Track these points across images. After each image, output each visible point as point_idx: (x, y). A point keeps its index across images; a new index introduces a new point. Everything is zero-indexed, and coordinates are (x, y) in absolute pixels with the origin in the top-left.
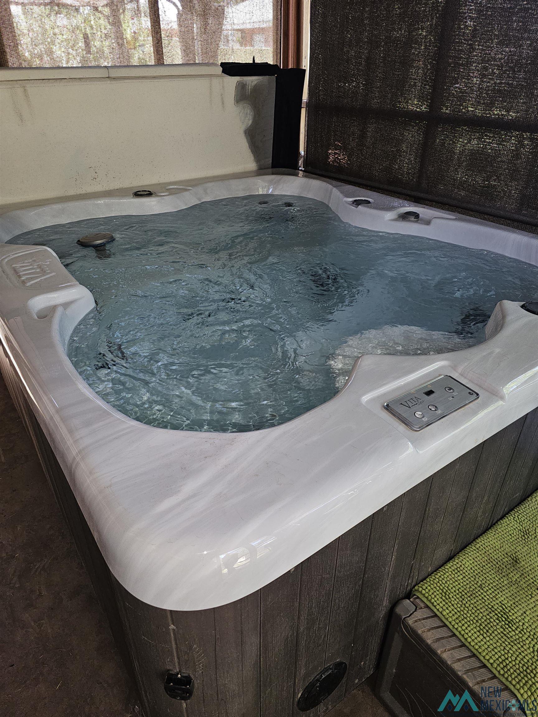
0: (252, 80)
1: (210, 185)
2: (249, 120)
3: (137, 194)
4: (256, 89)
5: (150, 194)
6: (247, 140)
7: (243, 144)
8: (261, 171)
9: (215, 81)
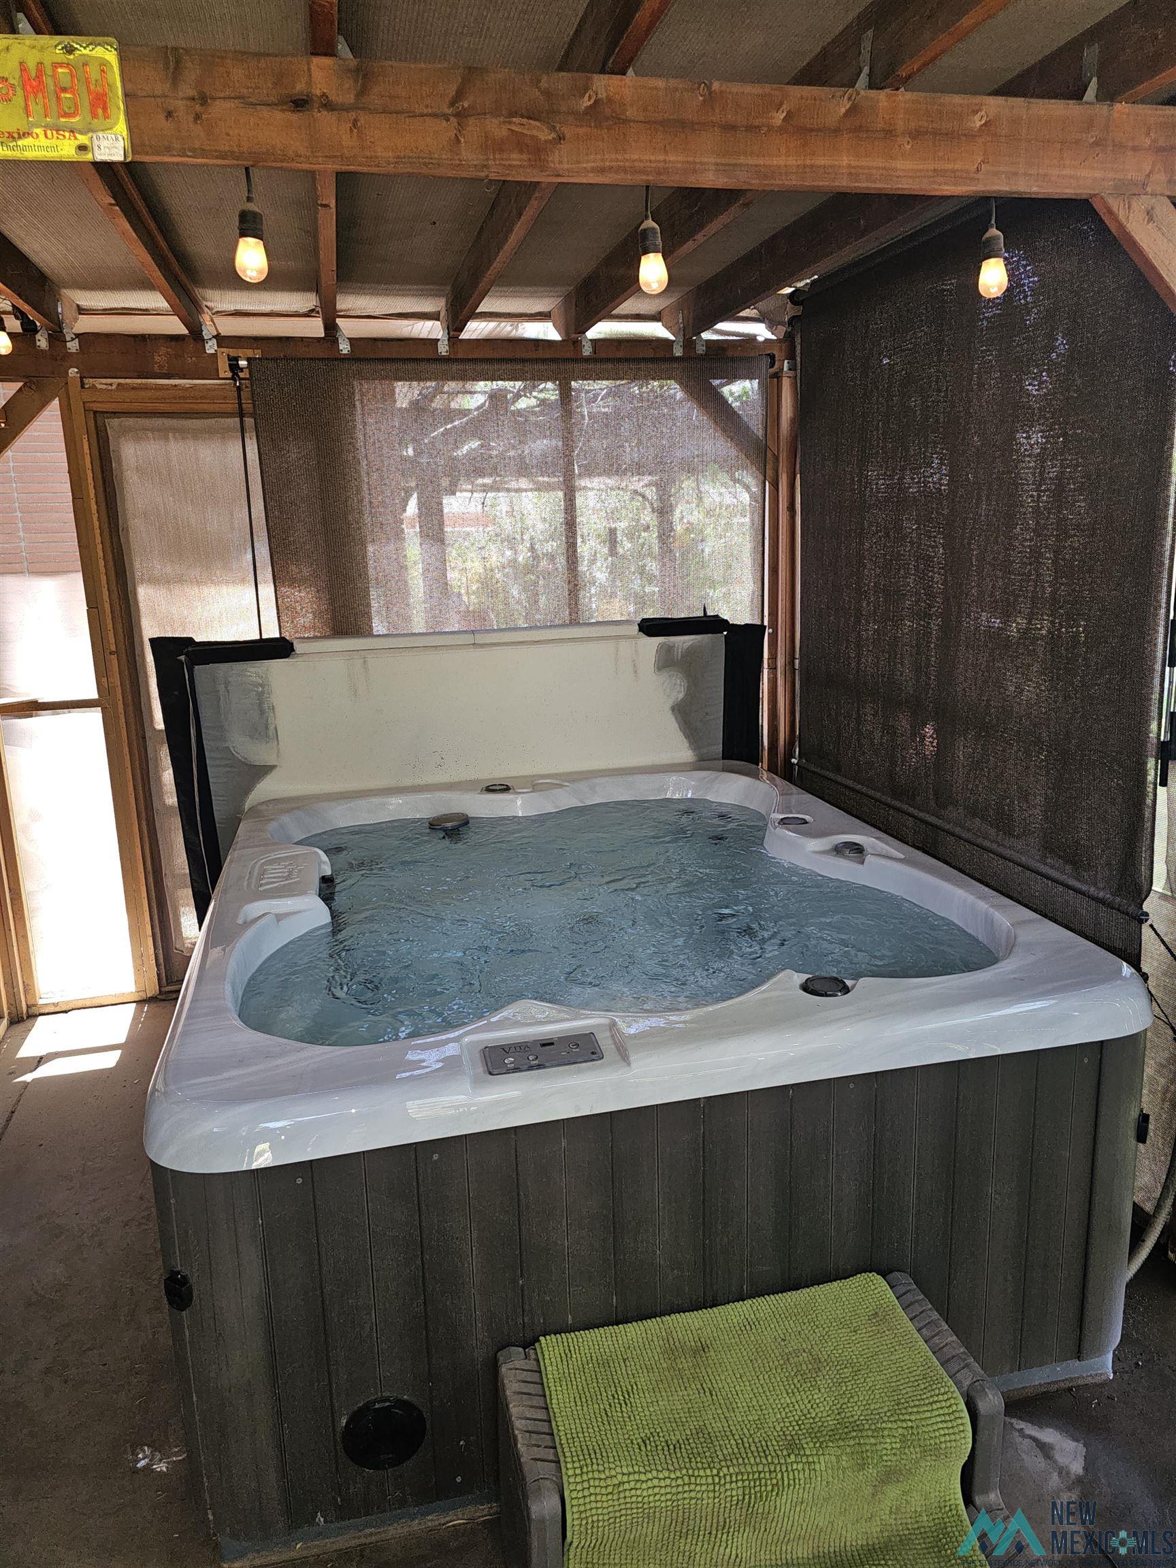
0: (683, 642)
1: (598, 781)
2: (679, 692)
3: (489, 790)
4: (690, 653)
5: (506, 789)
6: (676, 718)
7: (671, 726)
8: (702, 763)
9: (624, 645)
